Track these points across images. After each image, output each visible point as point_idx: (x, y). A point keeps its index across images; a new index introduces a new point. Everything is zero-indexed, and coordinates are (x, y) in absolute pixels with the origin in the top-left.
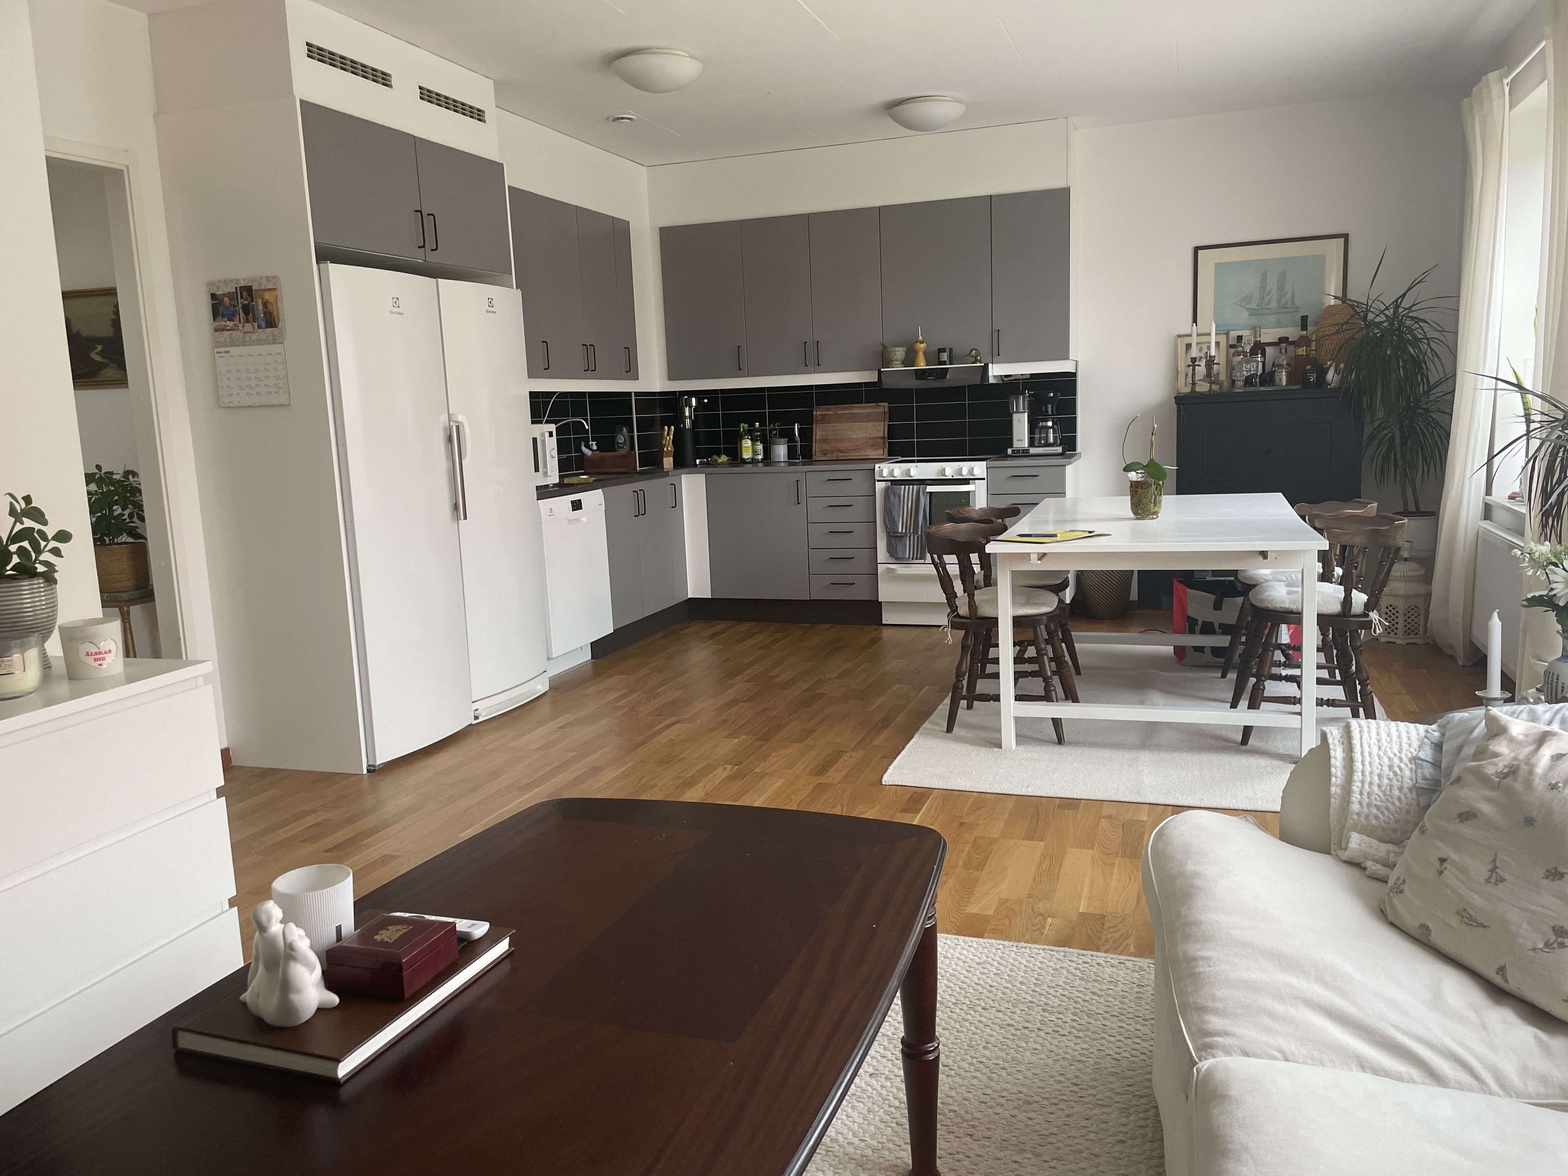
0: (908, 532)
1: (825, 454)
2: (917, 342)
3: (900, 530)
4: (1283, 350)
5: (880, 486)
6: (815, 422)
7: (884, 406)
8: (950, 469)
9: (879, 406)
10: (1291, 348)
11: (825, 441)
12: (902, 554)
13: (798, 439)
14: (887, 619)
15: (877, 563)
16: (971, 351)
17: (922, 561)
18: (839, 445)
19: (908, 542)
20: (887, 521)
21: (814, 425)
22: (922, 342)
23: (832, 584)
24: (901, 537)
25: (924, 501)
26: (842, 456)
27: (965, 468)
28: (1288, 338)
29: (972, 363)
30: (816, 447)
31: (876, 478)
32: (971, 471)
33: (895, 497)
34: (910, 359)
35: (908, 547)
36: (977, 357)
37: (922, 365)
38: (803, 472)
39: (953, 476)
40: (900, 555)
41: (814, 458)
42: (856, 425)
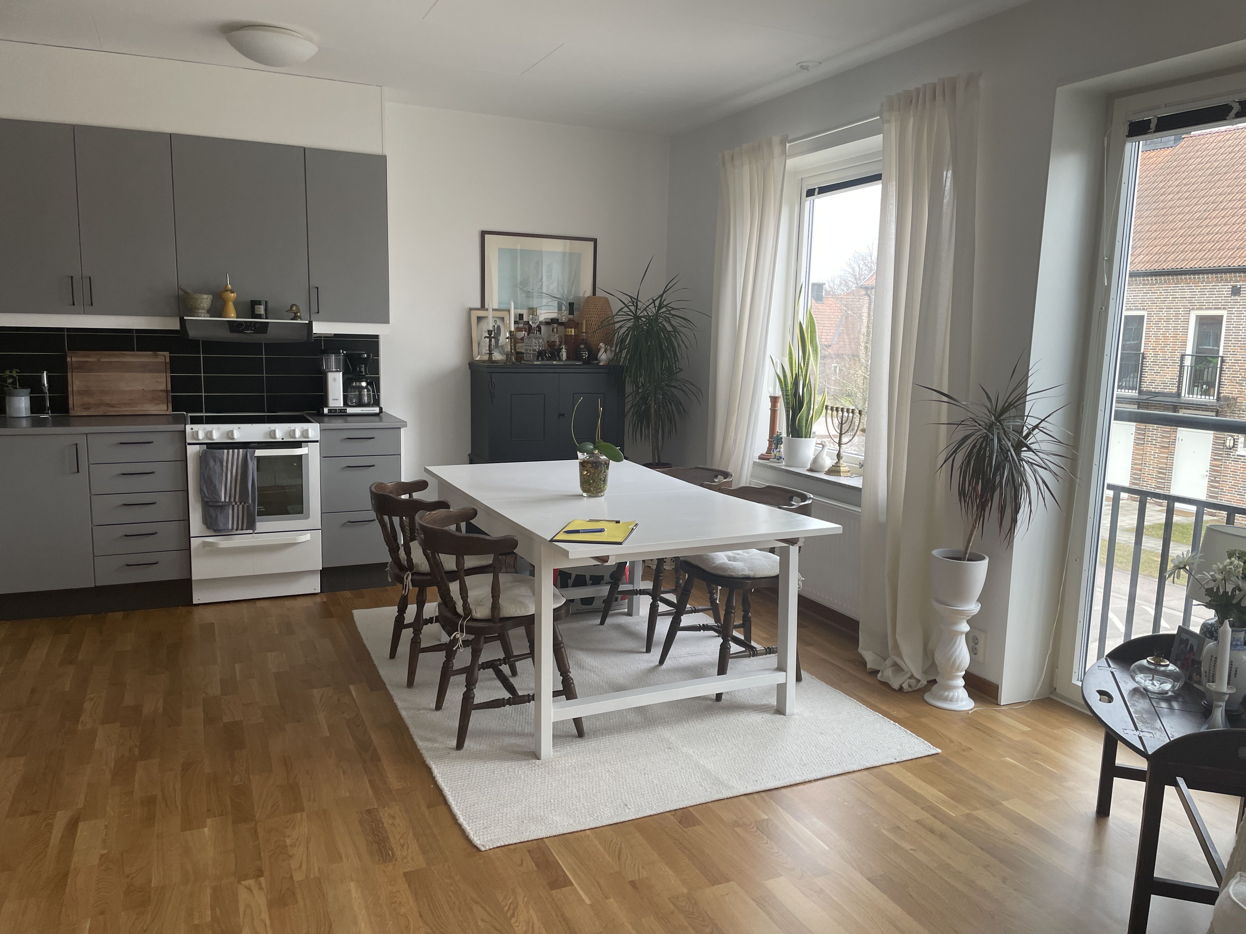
0: (232, 500)
1: (88, 409)
2: (227, 291)
3: (223, 499)
4: (555, 330)
5: (192, 450)
6: (69, 371)
7: (164, 356)
8: (281, 431)
9: (157, 355)
10: (561, 328)
11: (85, 392)
12: (224, 524)
13: (46, 390)
14: (198, 597)
15: (190, 538)
16: (292, 307)
17: (251, 531)
18: (106, 399)
19: (231, 512)
20: (205, 489)
21: (69, 374)
22: (232, 292)
23: (127, 565)
24: (222, 507)
25: (252, 466)
26: (112, 411)
27: (298, 429)
28: (558, 319)
29: (291, 319)
30: (75, 401)
31: (188, 441)
32: (305, 433)
33: (215, 462)
34: (217, 309)
35: (230, 517)
36: (297, 313)
37: (232, 316)
38: (85, 434)
39: (283, 439)
40: (221, 526)
41: (72, 413)
42: (128, 375)
